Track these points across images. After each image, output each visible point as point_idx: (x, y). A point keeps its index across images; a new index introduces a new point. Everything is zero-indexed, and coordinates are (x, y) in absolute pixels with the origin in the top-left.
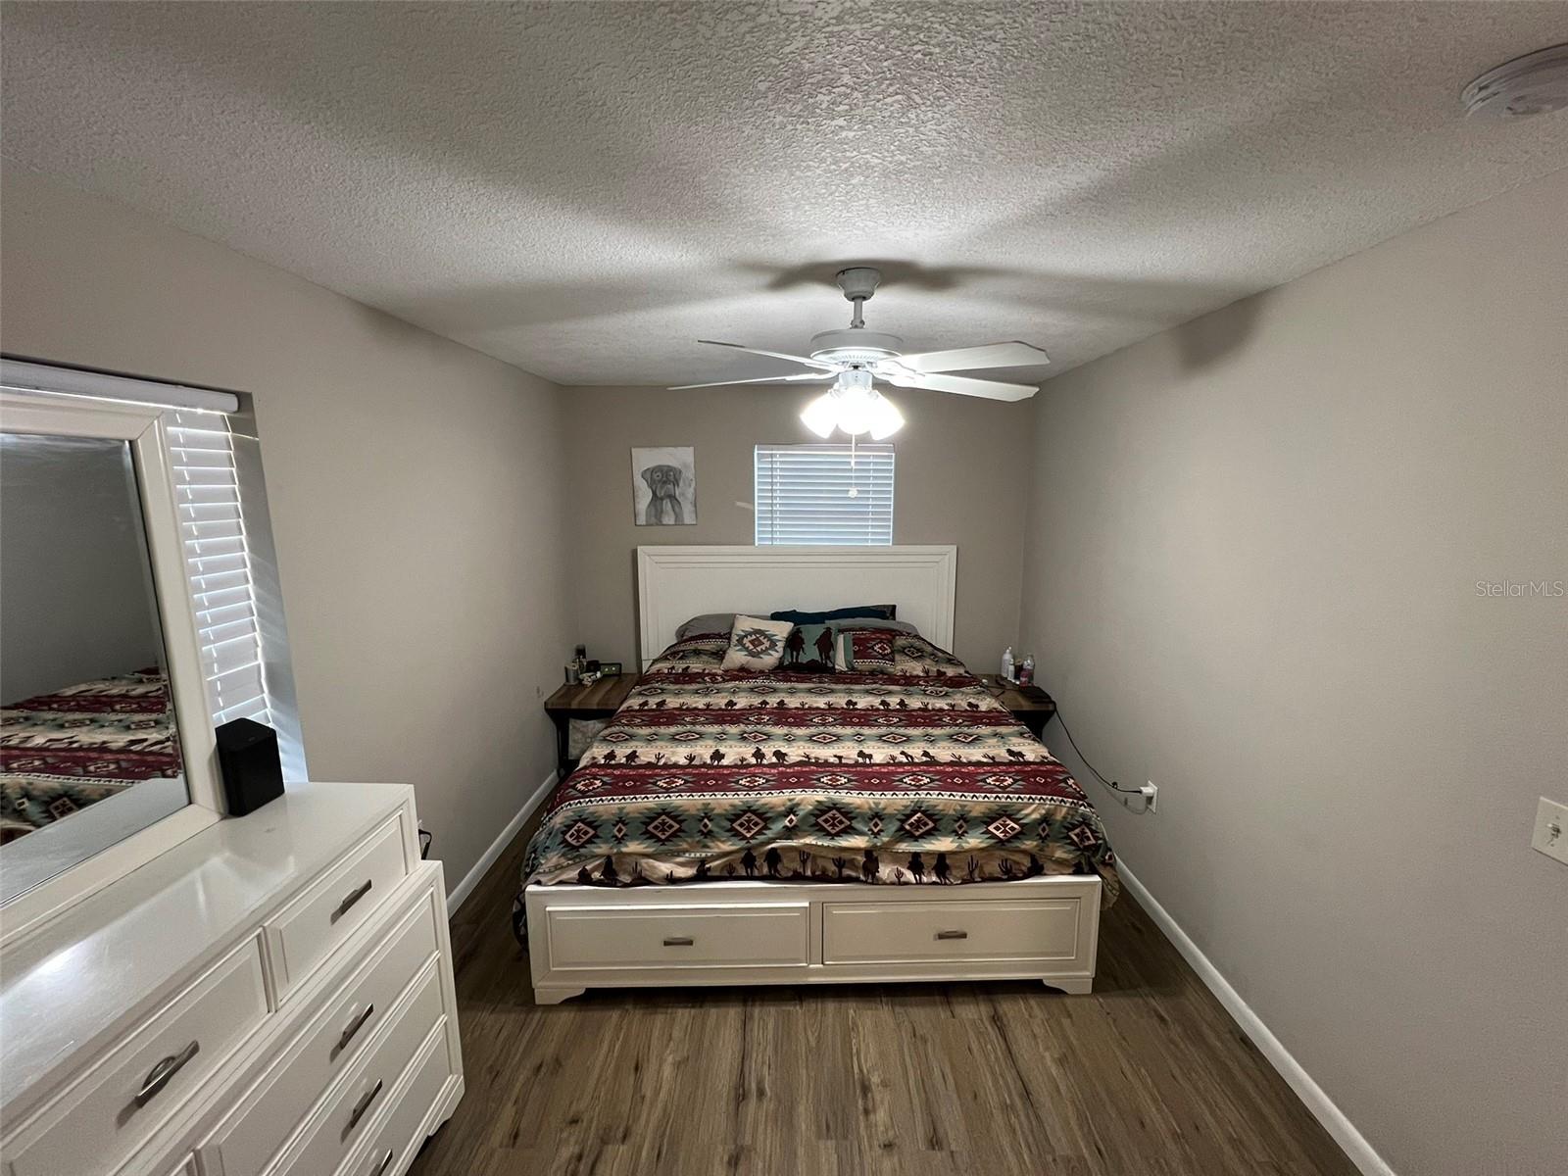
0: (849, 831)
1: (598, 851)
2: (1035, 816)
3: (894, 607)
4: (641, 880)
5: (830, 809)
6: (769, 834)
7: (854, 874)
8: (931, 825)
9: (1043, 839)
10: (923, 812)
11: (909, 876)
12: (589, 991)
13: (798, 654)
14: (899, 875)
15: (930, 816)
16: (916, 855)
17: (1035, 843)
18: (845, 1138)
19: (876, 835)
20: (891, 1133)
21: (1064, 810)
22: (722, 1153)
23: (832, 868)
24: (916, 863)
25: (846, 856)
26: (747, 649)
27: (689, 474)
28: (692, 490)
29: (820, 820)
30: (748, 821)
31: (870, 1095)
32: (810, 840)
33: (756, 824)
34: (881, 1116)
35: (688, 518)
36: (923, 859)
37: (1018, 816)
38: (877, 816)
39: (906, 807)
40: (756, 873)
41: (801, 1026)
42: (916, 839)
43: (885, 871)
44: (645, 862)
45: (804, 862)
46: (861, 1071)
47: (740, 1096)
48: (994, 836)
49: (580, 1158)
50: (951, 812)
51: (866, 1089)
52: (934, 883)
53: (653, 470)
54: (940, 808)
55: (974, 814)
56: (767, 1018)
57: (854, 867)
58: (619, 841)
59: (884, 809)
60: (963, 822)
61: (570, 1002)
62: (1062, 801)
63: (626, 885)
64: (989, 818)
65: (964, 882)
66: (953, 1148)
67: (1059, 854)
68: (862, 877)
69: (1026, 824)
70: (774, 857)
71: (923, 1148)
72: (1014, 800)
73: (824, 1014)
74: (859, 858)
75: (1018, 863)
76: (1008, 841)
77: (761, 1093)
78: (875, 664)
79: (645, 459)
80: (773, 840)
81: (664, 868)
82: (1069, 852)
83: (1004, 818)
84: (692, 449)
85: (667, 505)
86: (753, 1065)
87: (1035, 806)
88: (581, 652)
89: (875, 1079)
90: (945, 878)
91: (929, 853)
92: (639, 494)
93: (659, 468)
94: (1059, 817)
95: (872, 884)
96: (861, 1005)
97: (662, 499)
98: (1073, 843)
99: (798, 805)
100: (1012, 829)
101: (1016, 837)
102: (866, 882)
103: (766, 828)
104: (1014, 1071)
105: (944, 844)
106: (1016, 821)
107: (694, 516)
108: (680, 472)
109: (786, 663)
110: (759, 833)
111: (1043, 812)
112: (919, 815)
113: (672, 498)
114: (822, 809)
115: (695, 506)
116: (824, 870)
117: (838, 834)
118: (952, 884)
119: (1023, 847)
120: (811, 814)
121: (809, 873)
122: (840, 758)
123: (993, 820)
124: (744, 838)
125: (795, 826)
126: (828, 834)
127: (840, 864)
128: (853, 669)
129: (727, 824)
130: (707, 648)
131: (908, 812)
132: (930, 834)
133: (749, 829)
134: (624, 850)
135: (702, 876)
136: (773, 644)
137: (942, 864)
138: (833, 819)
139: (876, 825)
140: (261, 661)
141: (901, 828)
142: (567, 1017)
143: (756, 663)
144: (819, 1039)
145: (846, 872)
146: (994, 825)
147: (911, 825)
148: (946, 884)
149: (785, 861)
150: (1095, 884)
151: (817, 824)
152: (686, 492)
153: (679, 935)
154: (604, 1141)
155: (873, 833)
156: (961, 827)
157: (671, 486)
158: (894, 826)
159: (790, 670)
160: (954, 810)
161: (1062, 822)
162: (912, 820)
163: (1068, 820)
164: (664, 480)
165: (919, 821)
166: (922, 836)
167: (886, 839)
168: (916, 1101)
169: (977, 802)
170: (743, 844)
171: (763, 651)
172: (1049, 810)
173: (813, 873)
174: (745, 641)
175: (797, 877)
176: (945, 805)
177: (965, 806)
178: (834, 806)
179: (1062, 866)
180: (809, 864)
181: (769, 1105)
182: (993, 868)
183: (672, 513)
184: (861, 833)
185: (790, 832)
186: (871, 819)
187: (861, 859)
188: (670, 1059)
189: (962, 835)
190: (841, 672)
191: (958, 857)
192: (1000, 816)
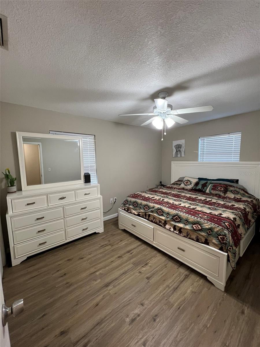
0: (162, 215)
1: (127, 206)
2: (207, 227)
3: (238, 180)
4: (131, 213)
5: (160, 209)
6: (149, 211)
7: (161, 224)
8: (179, 220)
9: (209, 235)
10: (178, 216)
11: (172, 230)
12: (124, 229)
13: (197, 187)
14: (170, 228)
15: (179, 218)
16: (175, 226)
17: (205, 234)
18: (136, 266)
19: (167, 218)
20: (143, 272)
21: (218, 229)
22: (119, 255)
23: (158, 222)
24: (175, 228)
25: (160, 220)
26: (184, 184)
27: (183, 145)
28: (184, 149)
29: (158, 211)
30: (147, 207)
31: (146, 265)
32: (155, 215)
33: (148, 208)
34: (144, 269)
35: (183, 155)
36: (176, 227)
37: (202, 225)
38: (168, 214)
39: (175, 214)
40: (146, 218)
41: (148, 251)
42: (176, 222)
43: (167, 226)
44: (132, 210)
45: (154, 219)
46: (149, 262)
47: (128, 252)
48: (193, 228)
49: (106, 244)
50: (184, 218)
51: (147, 264)
52: (177, 233)
53: (176, 145)
54: (182, 216)
55: (190, 221)
56: (144, 247)
57: (162, 223)
58: (130, 205)
59: (170, 213)
60: (187, 222)
61: (122, 230)
62: (218, 226)
63: (129, 213)
64: (194, 223)
65: (184, 236)
66: (150, 281)
67: (214, 241)
68: (163, 226)
69: (203, 228)
70: (149, 215)
71: (145, 277)
72: (202, 221)
73: (153, 252)
74: (163, 221)
75: (201, 239)
76: (197, 230)
77: (131, 253)
78: (217, 192)
79: (175, 143)
80: (149, 212)
81: (134, 211)
82: (217, 242)
83: (198, 225)
84: (184, 140)
85: (179, 152)
86: (134, 250)
87: (207, 224)
88: (161, 182)
89: (150, 265)
90: (180, 234)
91: (178, 226)
92: (174, 150)
93: (177, 145)
94: (216, 230)
95: (164, 228)
96: (161, 255)
97: (178, 151)
98: (219, 239)
99: (155, 207)
100: (199, 228)
101: (200, 230)
102: (163, 227)
103: (149, 210)
104: (178, 284)
105: (181, 225)
106: (201, 226)
107: (184, 155)
108: (182, 145)
109: (193, 188)
110: (147, 210)
111: (210, 227)
112: (177, 216)
113: (180, 151)
114: (159, 209)
115: (185, 153)
116: (157, 222)
117: (160, 215)
118: (181, 235)
119: (201, 234)
120: (156, 209)
121: (154, 221)
122: (173, 203)
123: (195, 224)
124: (145, 210)
125: (153, 211)
126: (159, 214)
127: (160, 222)
128: (211, 193)
129: (143, 207)
130: (179, 183)
131: (175, 215)
132: (179, 222)
133: (146, 209)
134: (130, 207)
135: (139, 215)
136: (191, 183)
137: (180, 230)
138: (160, 212)
139: (168, 216)
140: (95, 168)
141: (173, 218)
142: (120, 231)
143: (186, 187)
144: (147, 254)
145: (160, 224)
146: (195, 225)
147: (175, 218)
148: (179, 235)
149: (151, 217)
150: (224, 255)
151: (157, 212)
152: (182, 150)
153: (134, 224)
154: (110, 245)
155: (167, 217)
156: (186, 223)
157: (180, 149)
158: (171, 217)
159: (194, 190)
160: (185, 218)
161: (216, 232)
162: (175, 217)
163: (219, 233)
164: (178, 147)
165: (177, 218)
166: (177, 222)
167: (169, 219)
168: (152, 272)
169: (192, 218)
170: (144, 211)
171: (188, 185)
172: (212, 227)
173: (155, 221)
174: (185, 182)
175: (152, 221)
176: (183, 216)
177: (188, 218)
178: (161, 209)
179: (215, 245)
180: (155, 219)
181: (131, 255)
182: (194, 237)
183: (179, 154)
184: (164, 216)
185: (152, 212)
186: (167, 214)
187: (163, 222)
188: (126, 242)
189: (186, 225)
190: (208, 193)
191: (185, 230)
192: (197, 224)
